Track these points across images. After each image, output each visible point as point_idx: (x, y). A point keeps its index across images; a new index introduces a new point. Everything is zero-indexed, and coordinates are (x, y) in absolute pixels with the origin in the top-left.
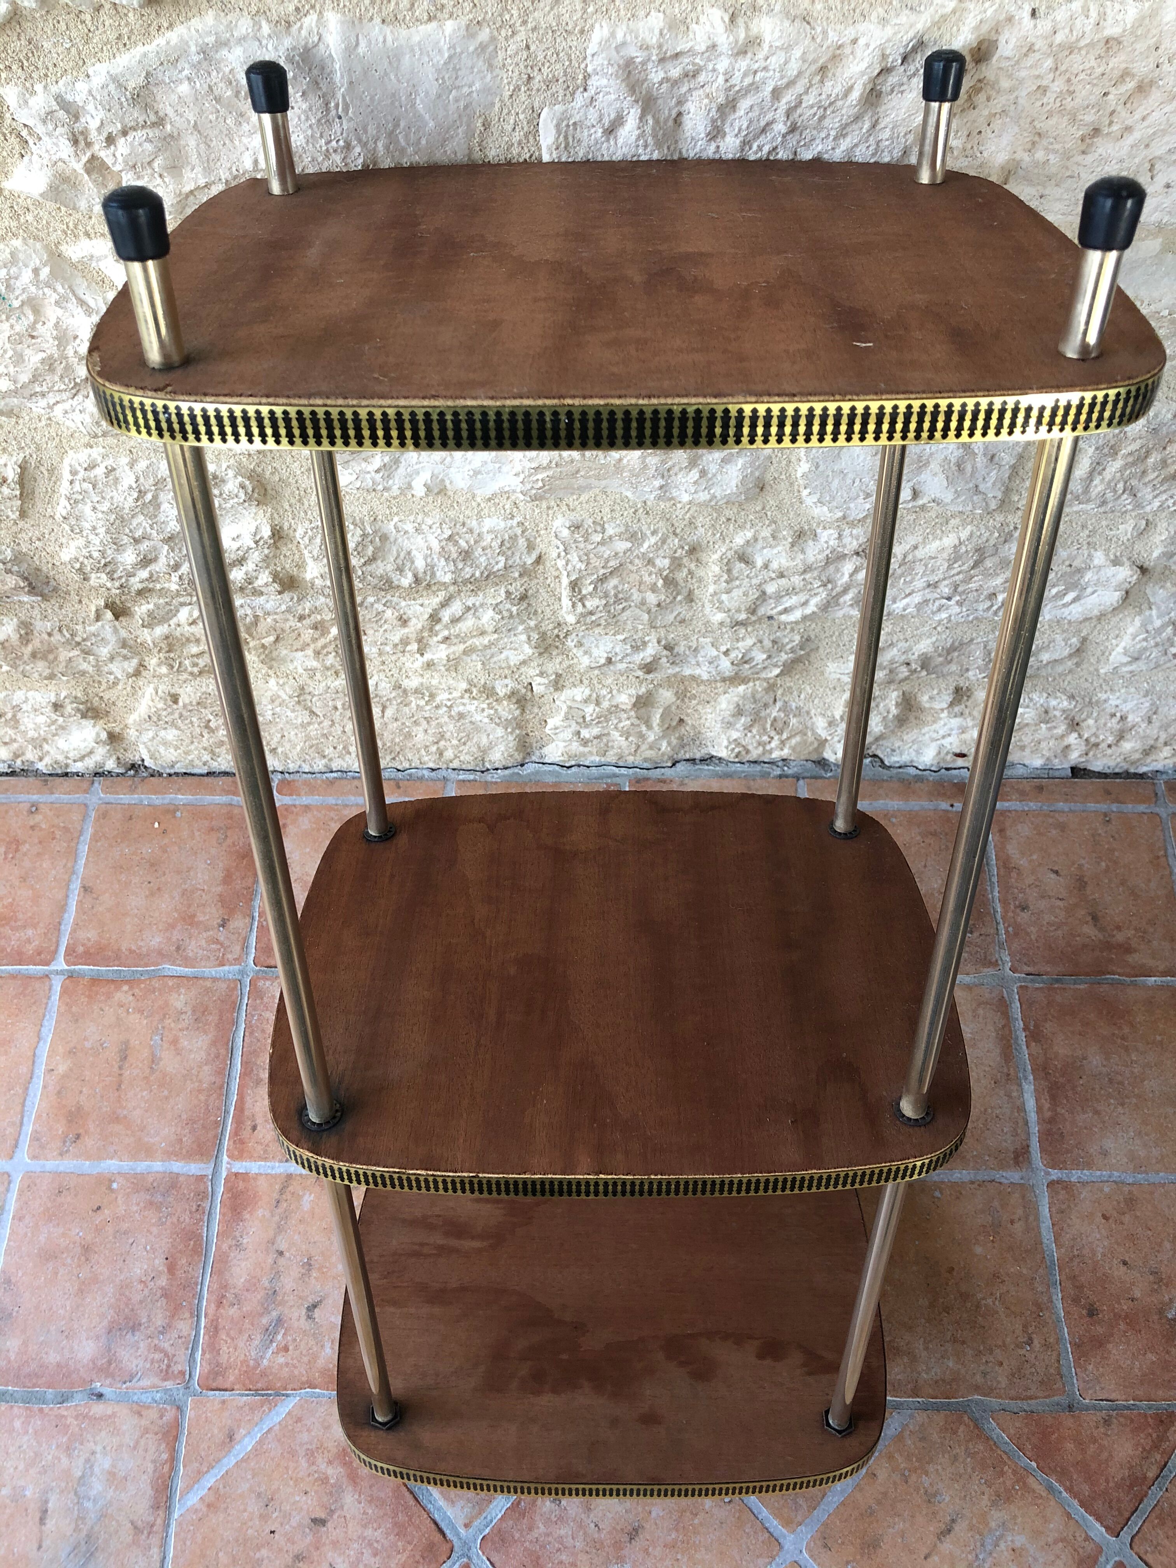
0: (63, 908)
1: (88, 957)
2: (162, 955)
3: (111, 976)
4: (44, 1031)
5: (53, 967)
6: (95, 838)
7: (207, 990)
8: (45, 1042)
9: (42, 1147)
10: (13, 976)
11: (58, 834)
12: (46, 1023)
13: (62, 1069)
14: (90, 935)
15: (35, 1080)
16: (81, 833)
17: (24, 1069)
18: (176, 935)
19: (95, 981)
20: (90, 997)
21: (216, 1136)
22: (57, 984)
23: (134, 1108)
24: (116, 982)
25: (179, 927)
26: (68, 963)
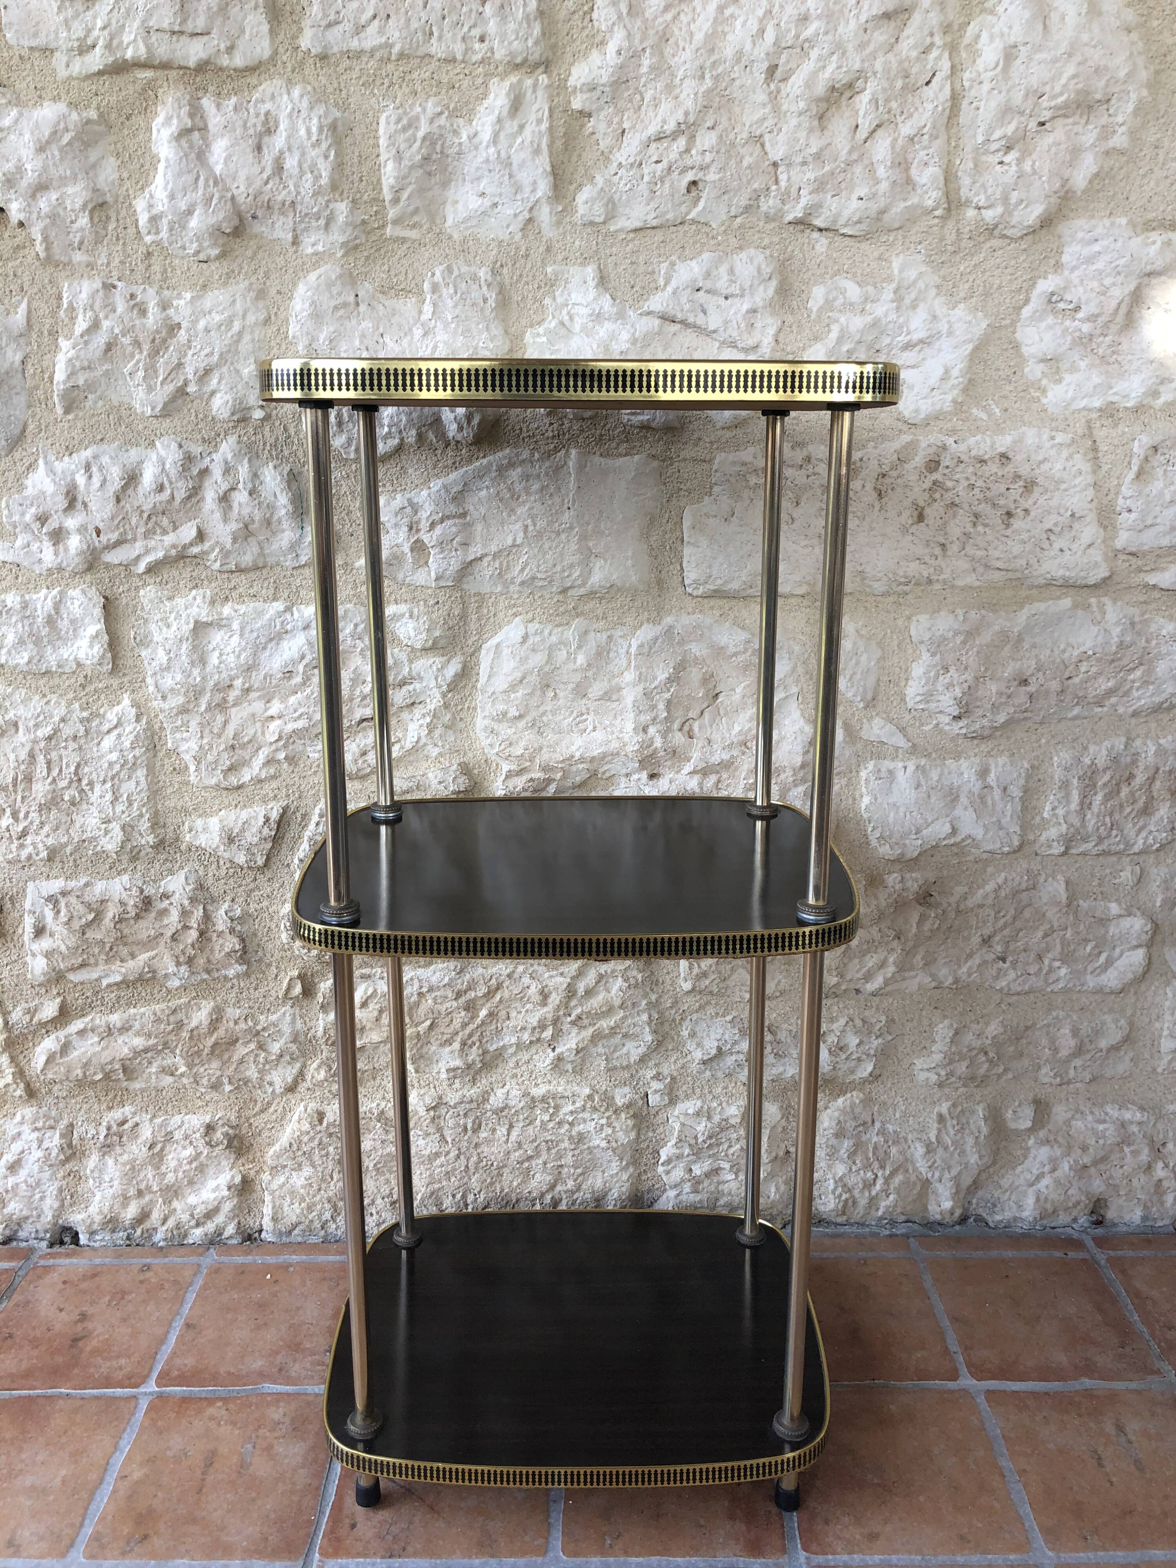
0: (162, 1340)
1: (183, 1380)
2: (263, 1376)
3: (204, 1395)
4: (122, 1443)
5: (142, 1390)
6: (204, 1287)
7: (309, 1404)
8: (122, 1452)
9: (102, 1547)
10: (97, 1398)
11: (167, 1286)
12: (125, 1436)
13: (137, 1475)
14: (189, 1361)
15: (104, 1486)
16: (191, 1284)
17: (93, 1476)
18: (279, 1359)
19: (185, 1400)
20: (178, 1413)
21: (308, 1535)
22: (144, 1404)
23: (215, 1510)
24: (210, 1401)
25: (284, 1353)
26: (158, 1385)
